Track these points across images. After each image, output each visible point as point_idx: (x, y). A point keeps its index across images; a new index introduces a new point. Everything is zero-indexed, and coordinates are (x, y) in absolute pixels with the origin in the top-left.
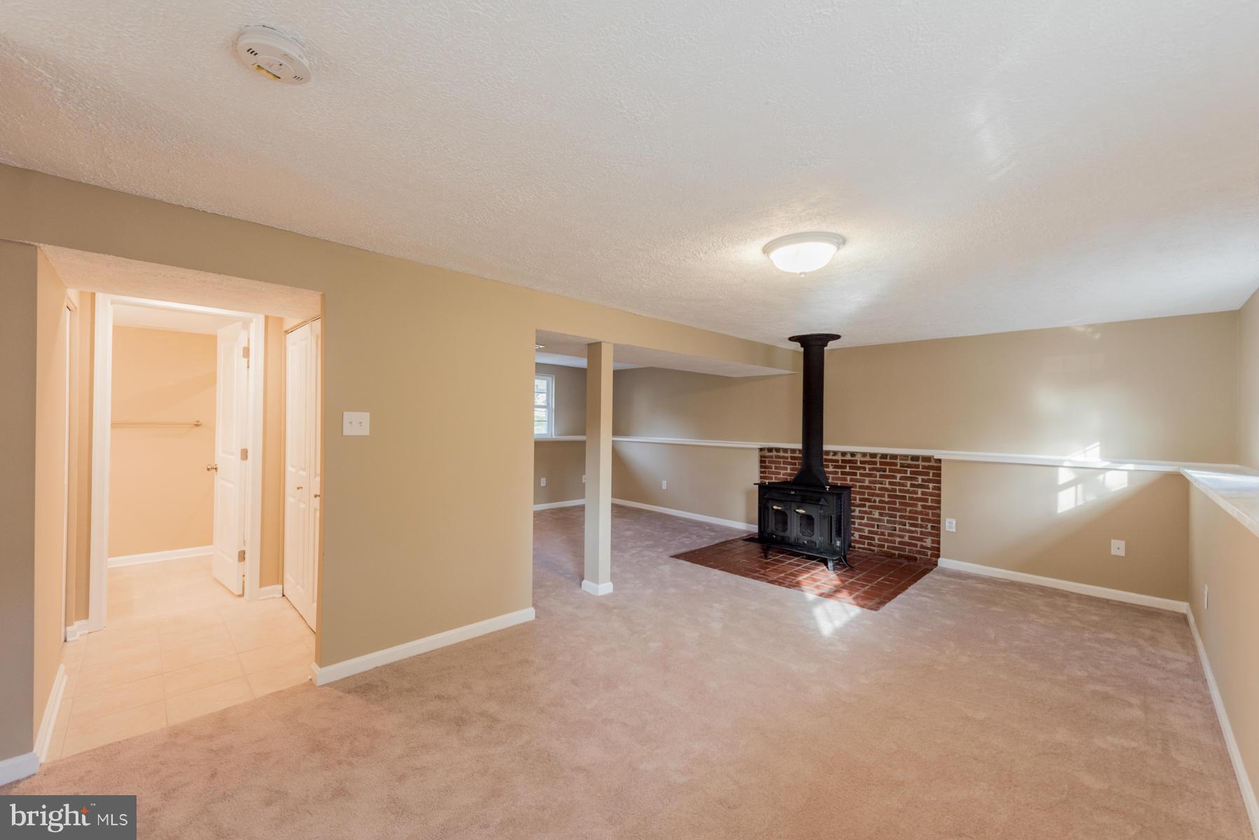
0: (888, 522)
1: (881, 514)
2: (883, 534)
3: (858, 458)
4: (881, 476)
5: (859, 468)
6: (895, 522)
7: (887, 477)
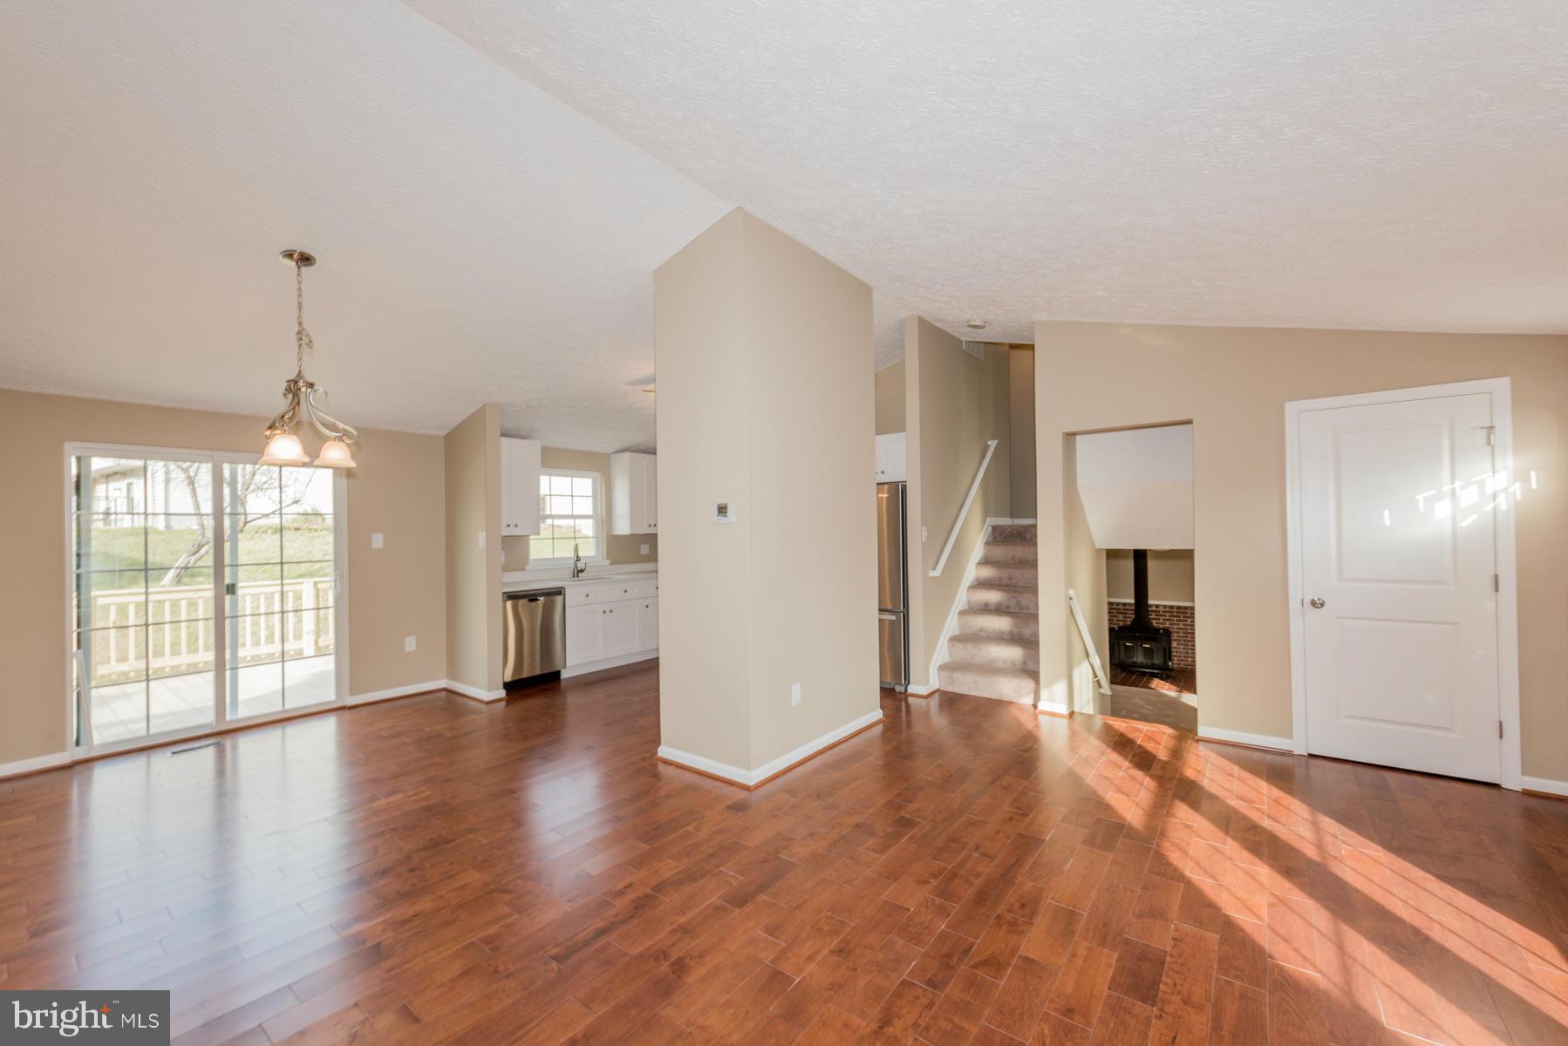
0: (1184, 649)
1: (1178, 644)
2: (1180, 656)
3: (1161, 609)
4: (1178, 620)
5: (1161, 615)
6: (1188, 649)
7: (1182, 621)
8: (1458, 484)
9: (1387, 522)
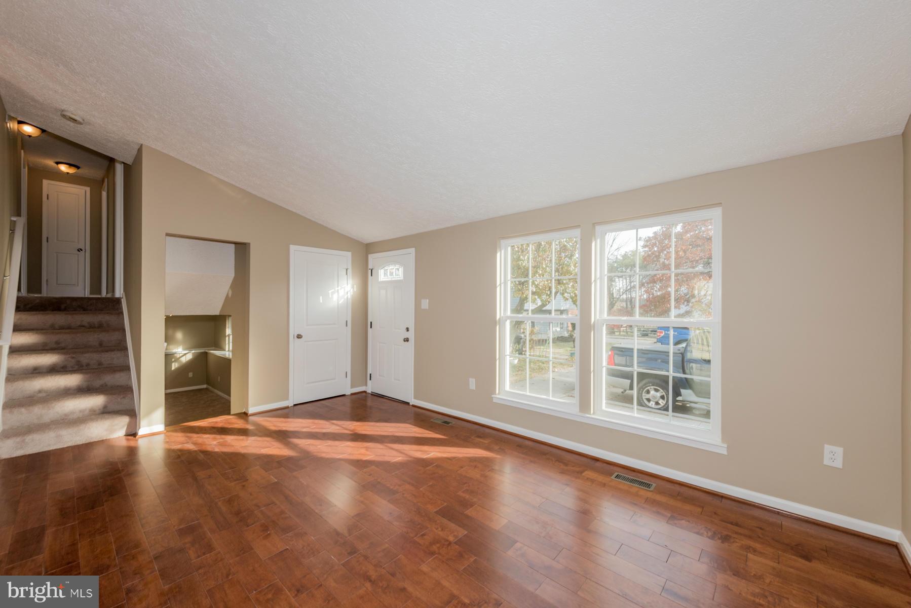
8: (339, 288)
9: (321, 301)
